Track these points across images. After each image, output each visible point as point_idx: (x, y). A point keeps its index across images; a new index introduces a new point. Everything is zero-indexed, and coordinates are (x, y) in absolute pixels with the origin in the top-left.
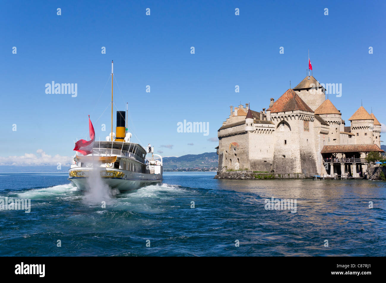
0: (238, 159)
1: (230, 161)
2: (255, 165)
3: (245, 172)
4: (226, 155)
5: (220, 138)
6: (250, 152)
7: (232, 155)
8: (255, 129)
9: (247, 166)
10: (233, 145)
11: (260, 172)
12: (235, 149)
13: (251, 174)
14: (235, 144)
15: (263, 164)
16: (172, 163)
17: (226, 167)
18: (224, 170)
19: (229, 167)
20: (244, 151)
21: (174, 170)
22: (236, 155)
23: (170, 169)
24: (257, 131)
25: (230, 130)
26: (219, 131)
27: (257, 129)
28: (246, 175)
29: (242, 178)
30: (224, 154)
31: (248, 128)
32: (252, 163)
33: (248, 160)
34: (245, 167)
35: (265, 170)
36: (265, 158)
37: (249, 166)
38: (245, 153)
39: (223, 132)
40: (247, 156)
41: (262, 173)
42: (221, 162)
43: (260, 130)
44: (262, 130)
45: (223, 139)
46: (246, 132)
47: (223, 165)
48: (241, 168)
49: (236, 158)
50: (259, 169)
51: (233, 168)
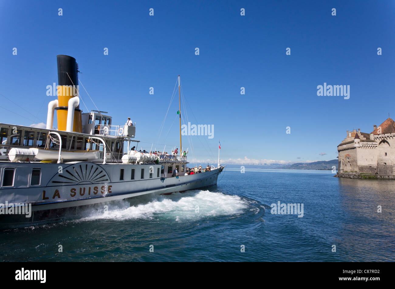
0: (351, 165)
1: (345, 166)
2: (362, 169)
3: (355, 173)
4: (343, 162)
5: (339, 151)
6: (358, 161)
7: (347, 162)
8: (362, 146)
9: (357, 169)
10: (347, 155)
11: (366, 174)
12: (348, 158)
13: (358, 175)
14: (348, 155)
15: (368, 169)
16: (324, 165)
17: (343, 169)
18: (342, 172)
19: (345, 169)
20: (354, 160)
21: (325, 169)
22: (349, 162)
23: (322, 168)
24: (363, 147)
25: (345, 146)
26: (338, 147)
27: (363, 146)
28: (355, 175)
29: (351, 177)
30: (341, 162)
31: (356, 145)
32: (360, 168)
33: (357, 165)
34: (355, 170)
35: (370, 172)
36: (370, 165)
37: (358, 169)
38: (355, 161)
39: (341, 148)
40: (356, 163)
42: (339, 166)
43: (365, 146)
44: (367, 146)
45: (340, 152)
46: (355, 148)
47: (341, 168)
48: (352, 170)
49: (349, 164)
50: (365, 172)
51: (348, 171)
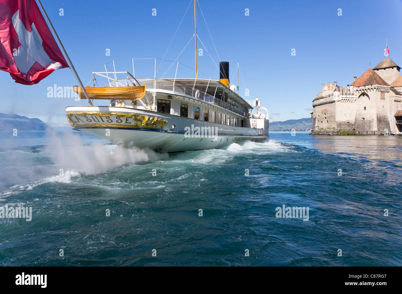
0: (327, 121)
1: (321, 122)
2: (340, 125)
3: (333, 130)
4: (318, 118)
5: (314, 106)
6: (336, 116)
7: (323, 118)
8: (341, 100)
9: (334, 126)
10: (324, 111)
11: (344, 130)
12: (325, 114)
13: (337, 132)
14: (325, 110)
15: (347, 125)
17: (318, 127)
18: (317, 129)
19: (321, 126)
20: (332, 115)
21: (280, 130)
22: (326, 118)
23: (277, 129)
24: (342, 101)
25: (322, 101)
26: (313, 101)
27: (342, 99)
28: (333, 132)
29: (330, 134)
30: (317, 118)
31: (335, 99)
32: (338, 124)
33: (335, 121)
34: (333, 126)
35: (348, 129)
36: (348, 120)
37: (336, 126)
38: (333, 117)
39: (317, 102)
40: (334, 118)
41: (346, 131)
42: (314, 123)
43: (344, 100)
44: (347, 100)
45: (316, 107)
46: (334, 102)
47: (316, 125)
48: (329, 127)
49: (326, 120)
50: (343, 128)
51: (324, 127)
